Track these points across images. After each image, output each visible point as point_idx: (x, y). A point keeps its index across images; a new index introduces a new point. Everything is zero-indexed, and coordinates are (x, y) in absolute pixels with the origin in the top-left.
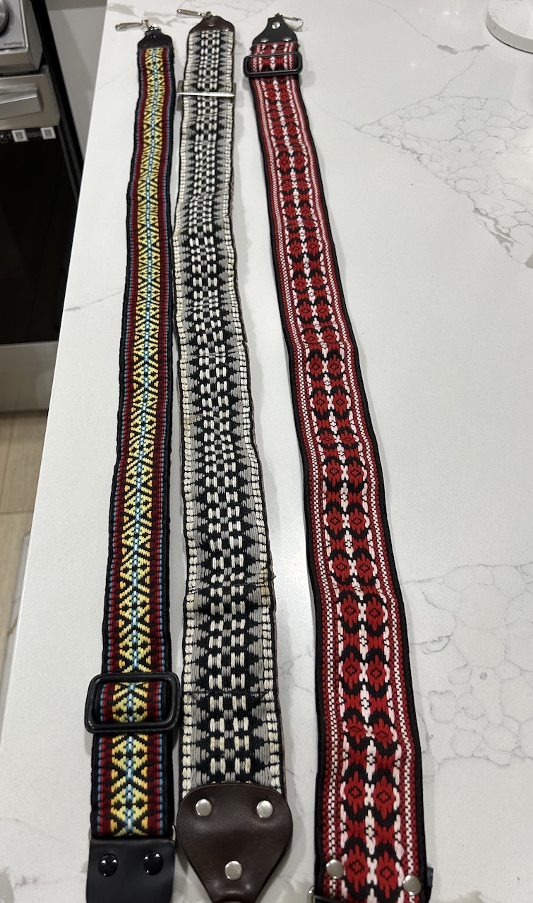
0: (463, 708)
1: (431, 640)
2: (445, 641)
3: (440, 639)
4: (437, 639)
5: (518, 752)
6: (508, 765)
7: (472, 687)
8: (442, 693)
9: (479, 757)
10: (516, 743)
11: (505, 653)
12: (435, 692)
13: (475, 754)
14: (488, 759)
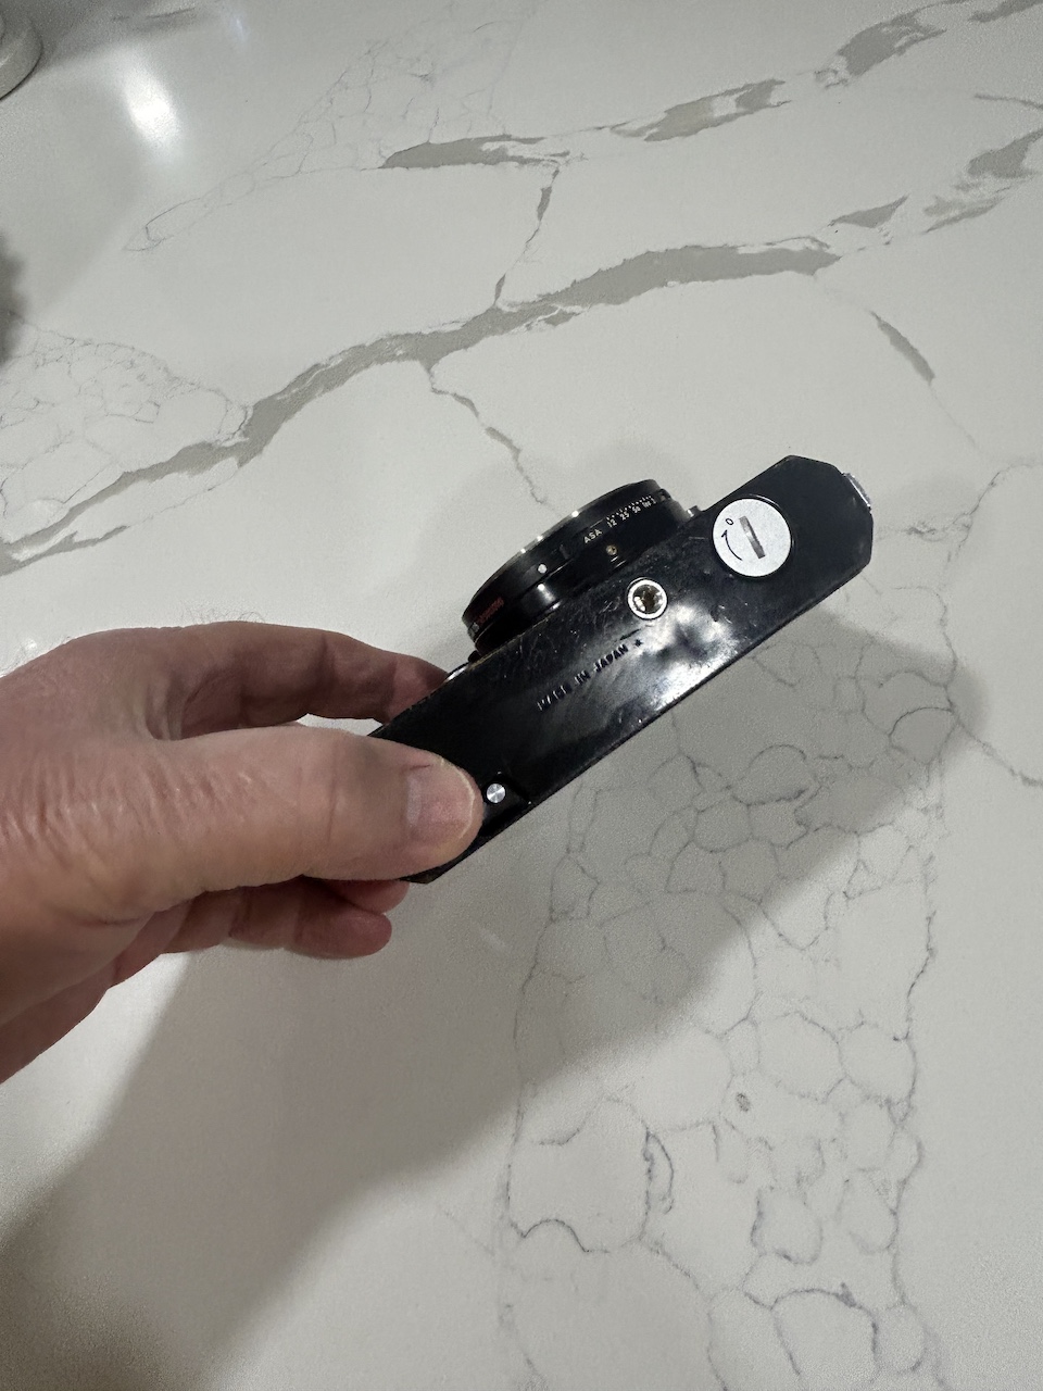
0: (798, 1182)
1: (645, 1178)
2: (654, 1149)
3: (648, 1158)
4: (646, 1165)
5: (899, 1111)
6: (920, 1146)
7: (761, 1140)
8: (760, 1214)
9: (899, 1197)
10: (881, 1106)
11: (708, 1032)
12: (754, 1229)
13: (893, 1204)
14: (905, 1182)
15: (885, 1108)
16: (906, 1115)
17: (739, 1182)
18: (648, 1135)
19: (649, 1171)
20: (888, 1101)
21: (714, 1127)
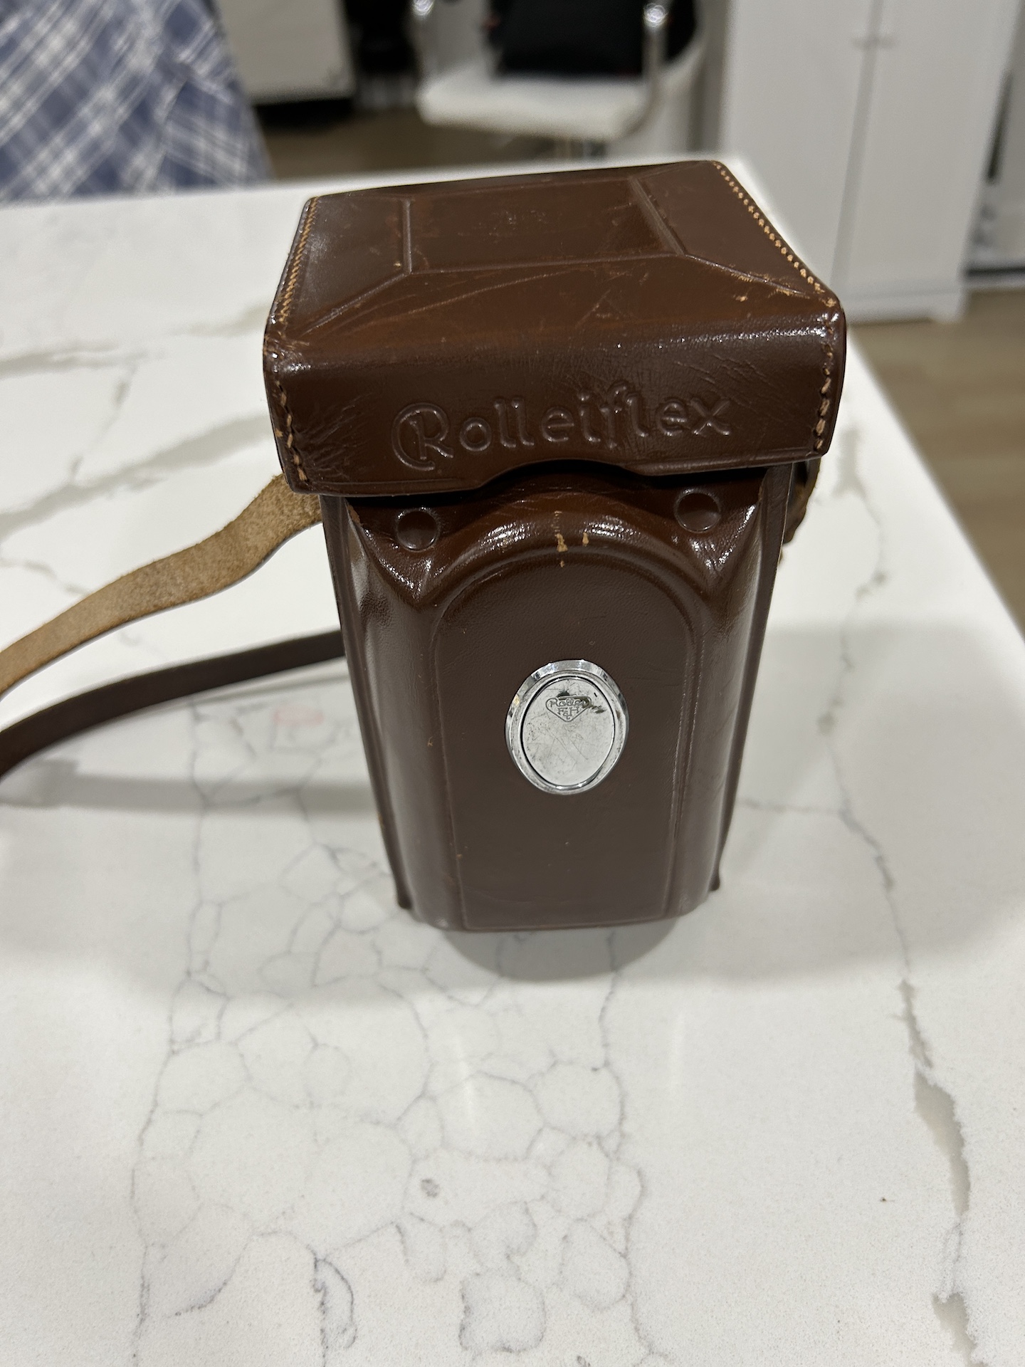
15: (595, 1146)
16: (619, 1145)
17: (437, 1280)
18: (316, 1261)
19: (322, 1304)
20: (599, 1138)
21: (398, 1228)
